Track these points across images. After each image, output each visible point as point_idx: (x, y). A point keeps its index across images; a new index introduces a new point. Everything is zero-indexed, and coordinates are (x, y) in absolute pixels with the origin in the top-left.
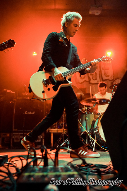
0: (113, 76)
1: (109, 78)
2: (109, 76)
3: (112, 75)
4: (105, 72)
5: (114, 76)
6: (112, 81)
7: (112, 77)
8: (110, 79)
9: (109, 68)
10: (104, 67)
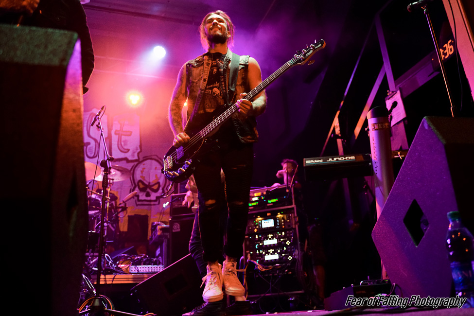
0: (139, 150)
1: (129, 156)
2: (128, 150)
3: (137, 149)
4: (119, 140)
5: (141, 151)
6: (136, 163)
7: (136, 154)
8: (130, 158)
9: (131, 132)
10: (119, 129)
